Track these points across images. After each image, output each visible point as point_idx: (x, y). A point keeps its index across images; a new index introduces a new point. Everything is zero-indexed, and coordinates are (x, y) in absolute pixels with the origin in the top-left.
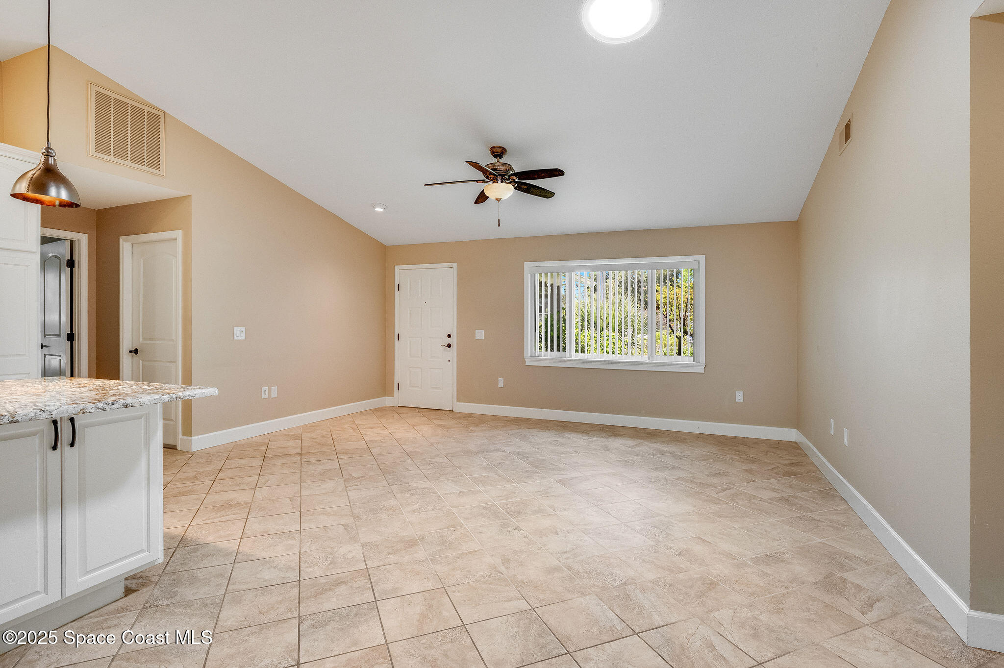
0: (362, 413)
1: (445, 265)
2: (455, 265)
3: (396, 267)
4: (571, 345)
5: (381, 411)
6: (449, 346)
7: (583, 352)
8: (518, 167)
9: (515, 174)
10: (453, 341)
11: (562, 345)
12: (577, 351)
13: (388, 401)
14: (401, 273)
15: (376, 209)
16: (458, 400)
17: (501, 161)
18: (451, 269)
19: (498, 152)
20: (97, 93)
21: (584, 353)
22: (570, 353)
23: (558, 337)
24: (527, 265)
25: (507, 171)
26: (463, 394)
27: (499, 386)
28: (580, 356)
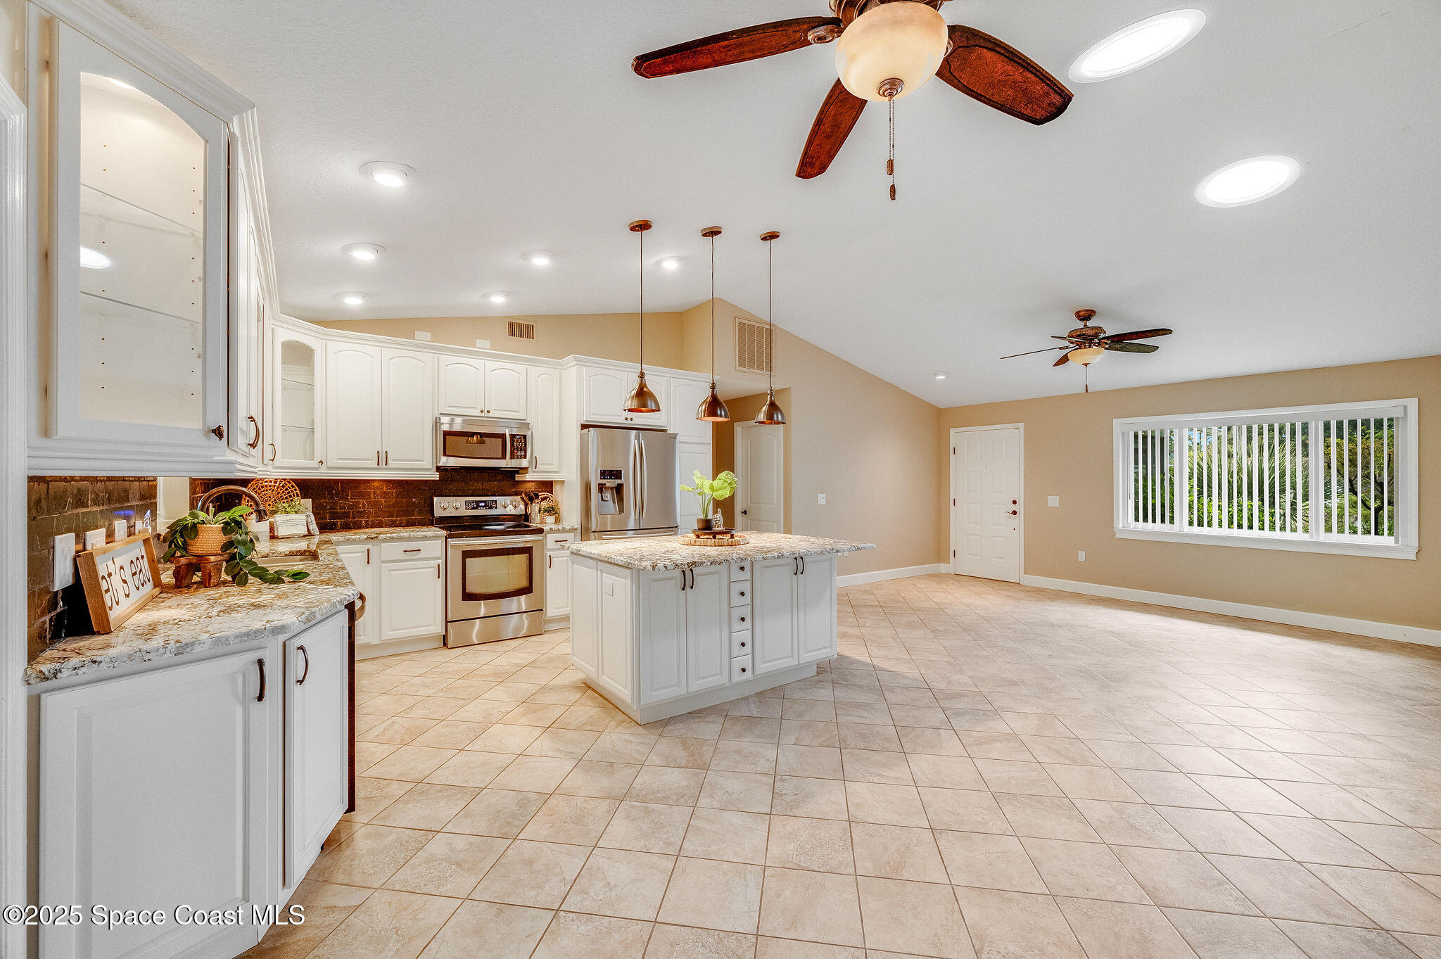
0: (919, 577)
1: (1011, 425)
2: (1021, 425)
3: (952, 430)
4: (1182, 514)
5: (937, 577)
6: (1014, 513)
7: (1200, 524)
8: (1111, 330)
9: (1108, 338)
10: (1020, 507)
11: (1167, 515)
12: (1191, 523)
13: (943, 568)
14: (957, 436)
15: (938, 378)
16: (1026, 573)
17: (1090, 324)
18: (1017, 430)
19: (1086, 315)
20: (740, 323)
21: (1203, 526)
22: (1181, 525)
23: (1163, 506)
24: (1117, 423)
25: (1097, 335)
26: (1031, 566)
27: (1079, 560)
28: (1196, 529)
